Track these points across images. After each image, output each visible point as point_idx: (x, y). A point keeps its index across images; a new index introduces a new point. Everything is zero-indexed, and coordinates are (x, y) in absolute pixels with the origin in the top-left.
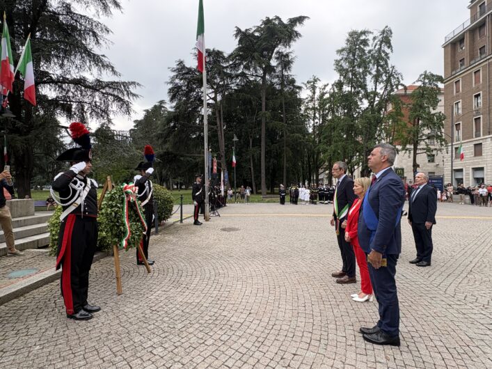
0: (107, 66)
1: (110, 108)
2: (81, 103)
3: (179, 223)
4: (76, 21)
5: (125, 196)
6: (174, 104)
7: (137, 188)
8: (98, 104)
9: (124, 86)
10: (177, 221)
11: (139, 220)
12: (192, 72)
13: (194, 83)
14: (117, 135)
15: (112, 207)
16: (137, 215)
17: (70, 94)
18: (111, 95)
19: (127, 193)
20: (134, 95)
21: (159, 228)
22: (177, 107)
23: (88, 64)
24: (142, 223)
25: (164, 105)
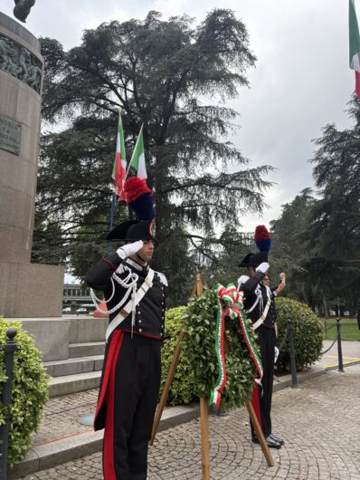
0: (233, 154)
1: (237, 207)
2: (206, 205)
3: (336, 372)
4: (202, 115)
5: (219, 306)
6: (323, 188)
7: (242, 294)
8: (224, 203)
9: (253, 175)
10: (334, 368)
11: (247, 355)
12: (349, 136)
13: (353, 152)
14: (245, 238)
15: (196, 324)
16: (245, 345)
17: (196, 197)
18: (238, 189)
19: (223, 301)
20: (265, 184)
21: (299, 376)
22: (327, 192)
23: (212, 157)
24: (253, 361)
25: (309, 195)
